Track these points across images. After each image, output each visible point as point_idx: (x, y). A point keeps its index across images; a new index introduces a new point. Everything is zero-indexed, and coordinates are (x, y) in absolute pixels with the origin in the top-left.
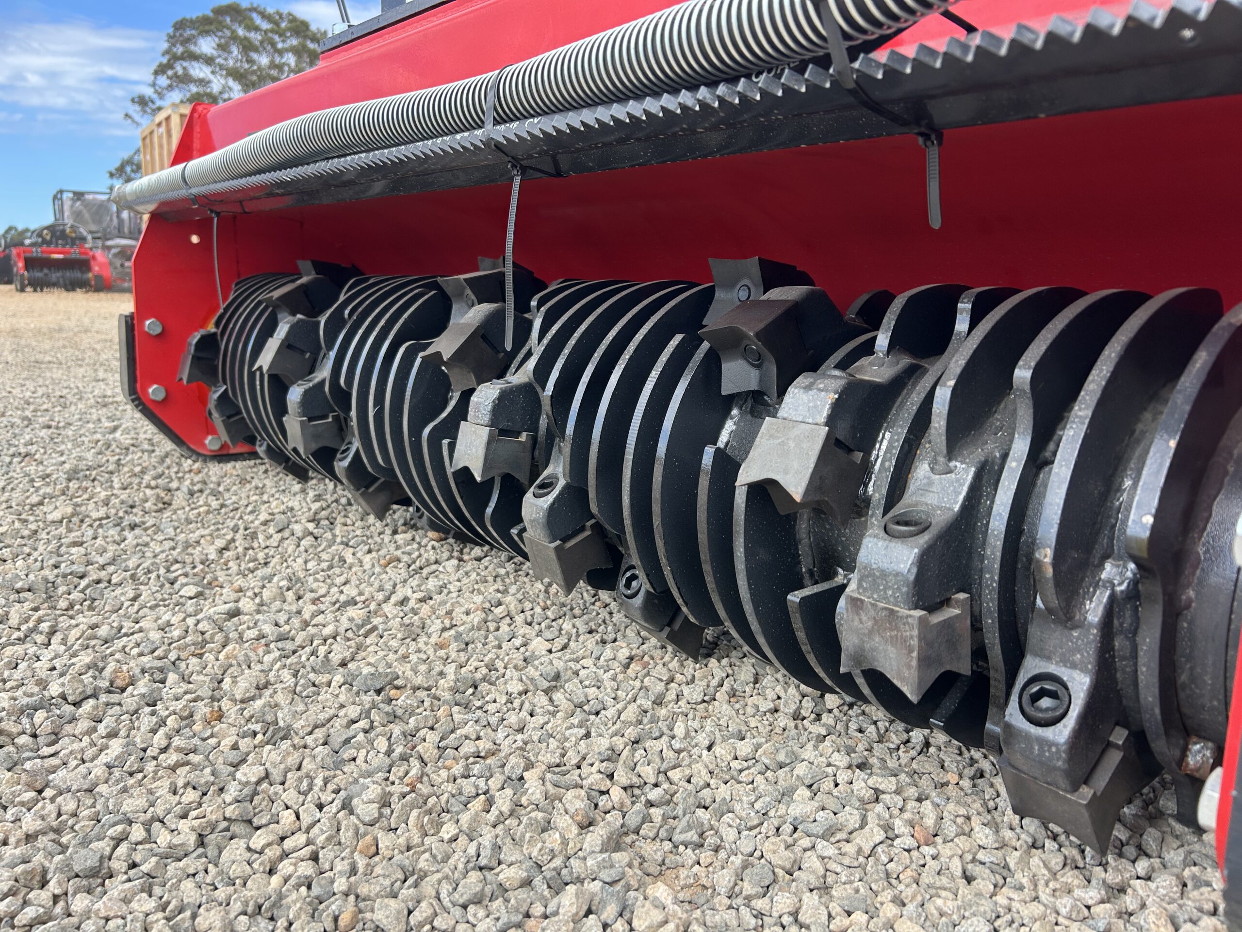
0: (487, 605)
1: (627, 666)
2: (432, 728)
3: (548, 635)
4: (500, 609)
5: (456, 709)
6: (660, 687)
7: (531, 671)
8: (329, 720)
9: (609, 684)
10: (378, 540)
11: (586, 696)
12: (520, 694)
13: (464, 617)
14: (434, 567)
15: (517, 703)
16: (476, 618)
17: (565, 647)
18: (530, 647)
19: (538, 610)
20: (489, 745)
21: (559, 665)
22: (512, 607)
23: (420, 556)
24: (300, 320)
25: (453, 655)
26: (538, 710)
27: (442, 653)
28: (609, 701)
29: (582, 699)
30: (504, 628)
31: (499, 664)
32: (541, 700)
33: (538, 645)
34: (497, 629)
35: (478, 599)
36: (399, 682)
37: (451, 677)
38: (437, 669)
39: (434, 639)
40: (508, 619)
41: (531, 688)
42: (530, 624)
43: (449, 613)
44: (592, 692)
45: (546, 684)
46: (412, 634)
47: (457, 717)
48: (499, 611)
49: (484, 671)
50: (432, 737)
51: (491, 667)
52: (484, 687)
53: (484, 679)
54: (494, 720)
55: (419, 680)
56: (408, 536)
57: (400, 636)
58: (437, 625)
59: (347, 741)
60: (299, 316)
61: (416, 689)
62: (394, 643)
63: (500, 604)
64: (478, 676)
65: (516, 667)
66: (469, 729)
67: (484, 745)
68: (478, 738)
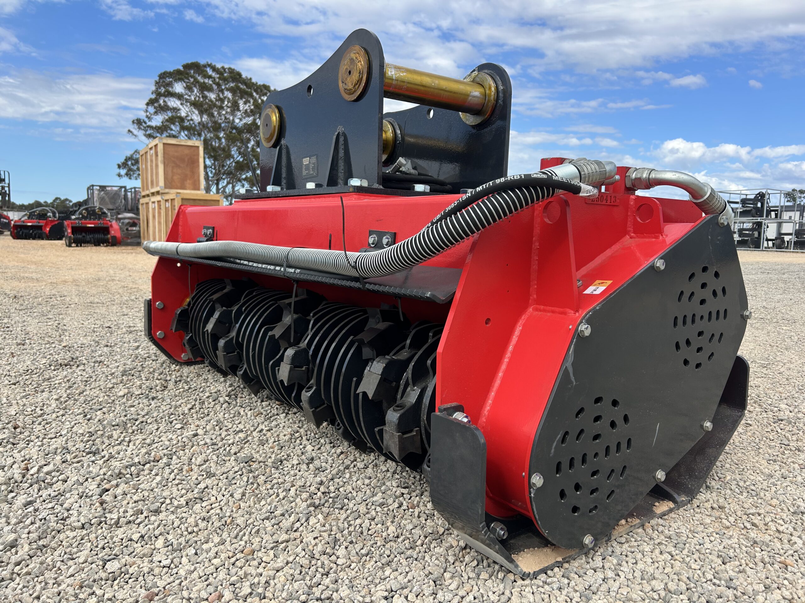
0: (293, 432)
1: (339, 456)
2: (264, 475)
3: (313, 444)
4: (298, 434)
5: (273, 469)
6: (349, 463)
7: (303, 457)
8: (228, 471)
9: (330, 461)
10: (255, 404)
11: (321, 466)
12: (297, 465)
13: (283, 437)
14: (276, 417)
15: (295, 467)
16: (287, 438)
17: (319, 449)
18: (306, 449)
19: (312, 434)
20: (282, 481)
21: (314, 455)
22: (302, 433)
23: (271, 412)
24: (224, 310)
25: (276, 451)
26: (302, 470)
27: (271, 450)
28: (329, 467)
29: (319, 466)
30: (298, 441)
31: (292, 454)
32: (304, 467)
33: (309, 448)
34: (295, 442)
35: (290, 430)
36: (254, 460)
37: (273, 458)
38: (269, 456)
39: (271, 445)
40: (300, 438)
41: (302, 462)
42: (309, 440)
43: (278, 435)
44: (324, 464)
45: (307, 461)
46: (262, 443)
47: (273, 472)
48: (297, 435)
49: (286, 456)
50: (263, 478)
51: (288, 456)
52: (285, 462)
53: (285, 459)
54: (286, 473)
55: (261, 459)
56: (267, 403)
57: (257, 444)
58: (273, 440)
59: (234, 478)
60: (224, 308)
61: (259, 462)
62: (255, 447)
63: (298, 432)
64: (283, 458)
65: (298, 456)
66: (276, 476)
67: (280, 481)
68: (279, 478)
